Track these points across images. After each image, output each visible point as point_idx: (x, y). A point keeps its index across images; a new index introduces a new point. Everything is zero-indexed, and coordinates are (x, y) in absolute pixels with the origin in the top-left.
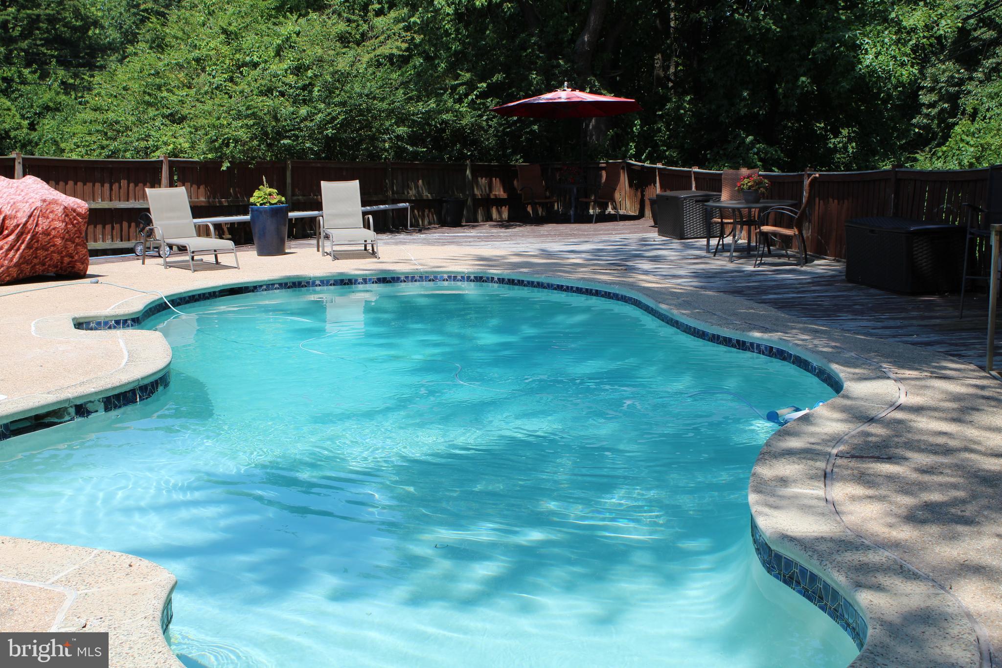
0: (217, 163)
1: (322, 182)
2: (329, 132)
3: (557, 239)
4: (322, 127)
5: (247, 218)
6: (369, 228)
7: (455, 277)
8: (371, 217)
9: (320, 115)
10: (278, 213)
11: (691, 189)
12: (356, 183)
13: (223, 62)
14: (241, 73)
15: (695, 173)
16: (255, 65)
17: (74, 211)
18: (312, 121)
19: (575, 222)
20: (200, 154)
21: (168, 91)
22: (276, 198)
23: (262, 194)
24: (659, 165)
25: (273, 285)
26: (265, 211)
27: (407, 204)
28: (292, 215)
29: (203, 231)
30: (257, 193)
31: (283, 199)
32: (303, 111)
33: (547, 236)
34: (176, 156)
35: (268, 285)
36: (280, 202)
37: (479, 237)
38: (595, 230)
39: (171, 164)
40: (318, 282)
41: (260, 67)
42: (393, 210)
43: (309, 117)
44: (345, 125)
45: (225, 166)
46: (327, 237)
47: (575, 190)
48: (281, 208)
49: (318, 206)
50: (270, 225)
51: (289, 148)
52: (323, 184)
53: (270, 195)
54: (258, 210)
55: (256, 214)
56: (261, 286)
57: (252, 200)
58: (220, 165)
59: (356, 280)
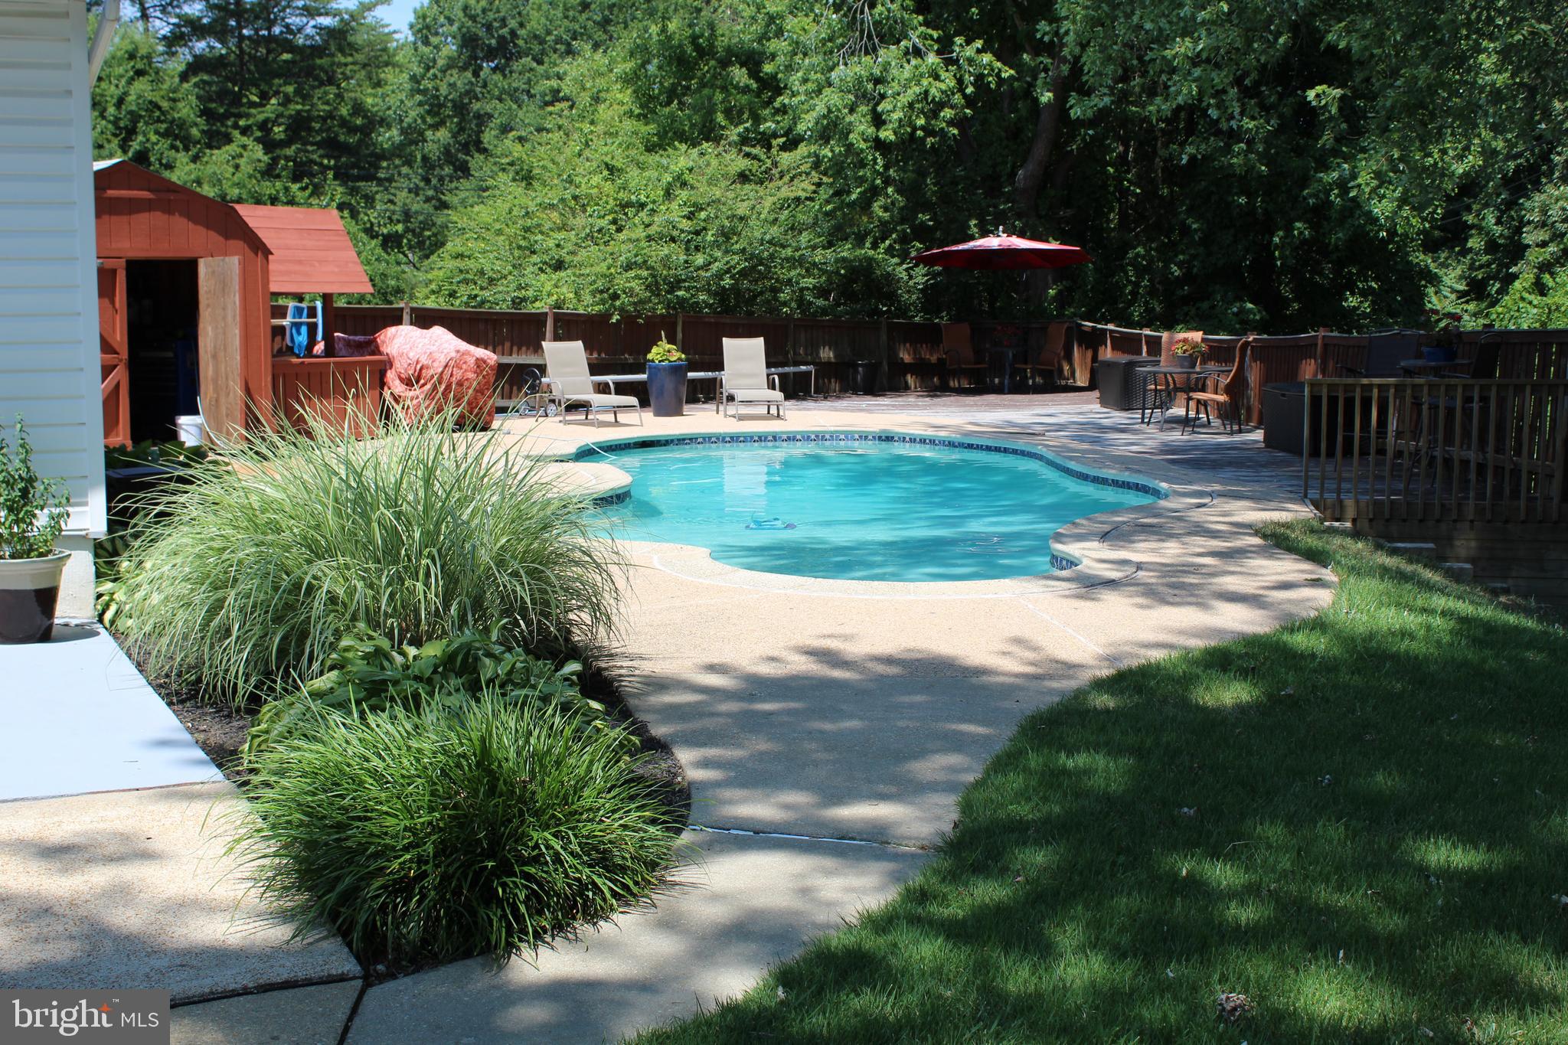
0: (605, 317)
1: (725, 340)
2: (727, 282)
3: (983, 408)
4: (720, 276)
5: (643, 377)
6: (774, 388)
7: (866, 437)
8: (776, 377)
9: (717, 264)
10: (677, 370)
11: (1141, 354)
12: (761, 340)
13: (607, 203)
14: (626, 214)
15: (1146, 336)
16: (642, 206)
17: (485, 362)
18: (707, 270)
19: (1011, 392)
20: (588, 305)
21: (542, 233)
22: (676, 355)
23: (661, 350)
24: (1111, 327)
25: (684, 440)
26: (664, 368)
27: (811, 368)
28: (691, 375)
29: (603, 388)
30: (655, 350)
31: (683, 356)
32: (700, 259)
33: (972, 406)
34: (559, 308)
35: (679, 440)
36: (680, 359)
37: (893, 406)
38: (1030, 401)
39: (558, 318)
40: (728, 439)
41: (648, 208)
42: (794, 373)
43: (706, 266)
44: (743, 273)
45: (615, 318)
46: (731, 398)
47: (1011, 355)
48: (681, 366)
49: (720, 366)
50: (669, 384)
51: (682, 301)
52: (726, 342)
53: (669, 351)
54: (656, 368)
55: (655, 371)
56: (672, 441)
57: (650, 356)
58: (611, 316)
59: (766, 438)
